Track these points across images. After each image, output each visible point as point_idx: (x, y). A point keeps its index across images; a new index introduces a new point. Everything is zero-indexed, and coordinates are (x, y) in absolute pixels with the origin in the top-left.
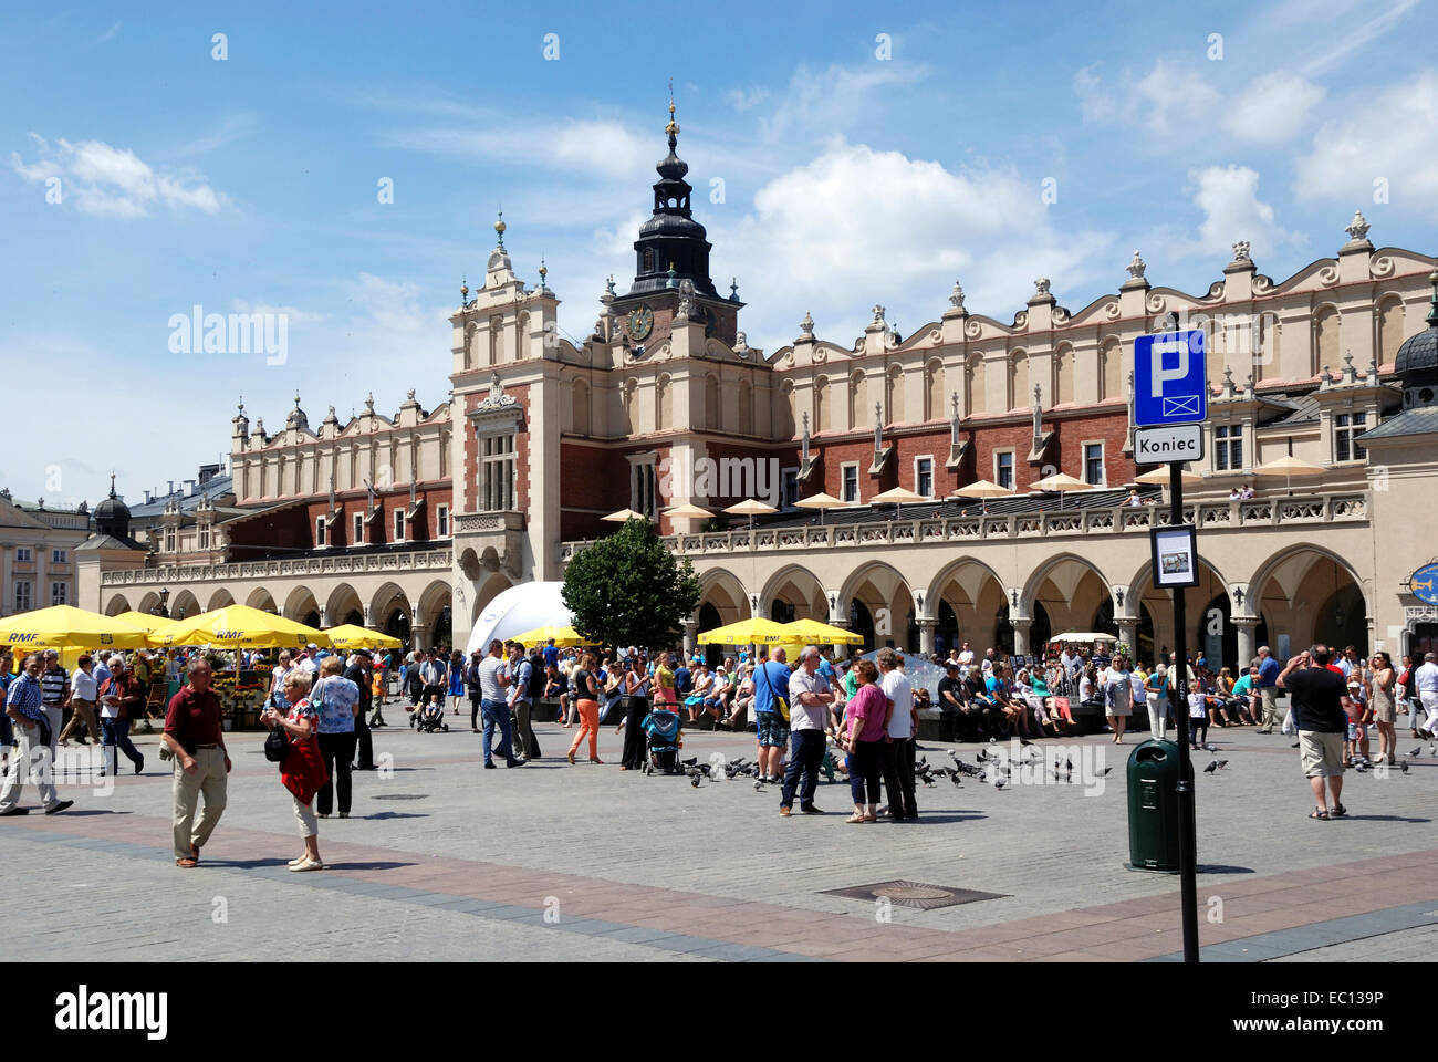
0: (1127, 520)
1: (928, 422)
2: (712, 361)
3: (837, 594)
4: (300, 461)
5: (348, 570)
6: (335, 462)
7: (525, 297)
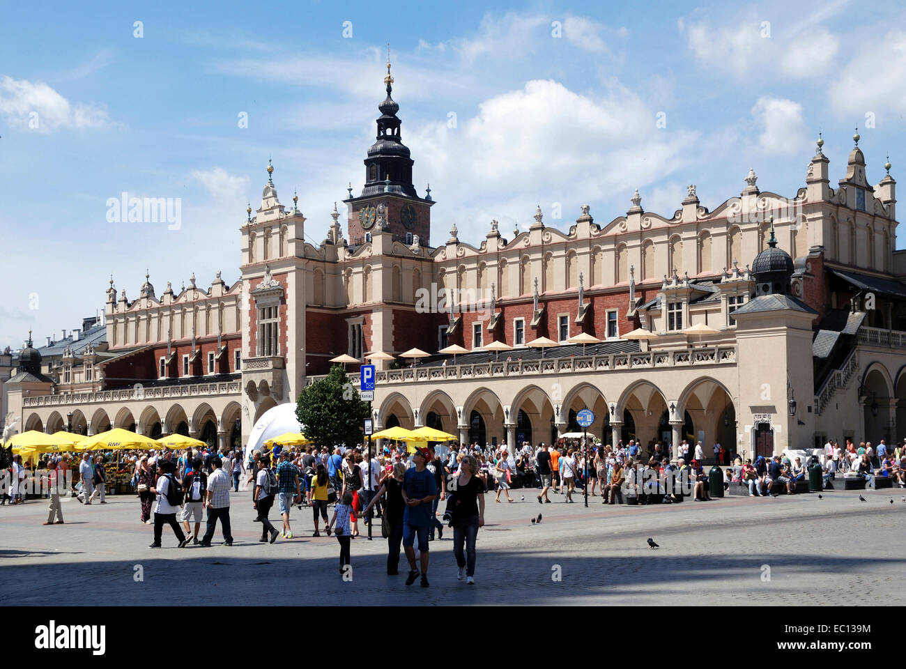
0: (617, 362)
1: (522, 296)
2: (396, 257)
3: (462, 408)
4: (149, 319)
5: (179, 395)
6: (171, 320)
7: (285, 216)
